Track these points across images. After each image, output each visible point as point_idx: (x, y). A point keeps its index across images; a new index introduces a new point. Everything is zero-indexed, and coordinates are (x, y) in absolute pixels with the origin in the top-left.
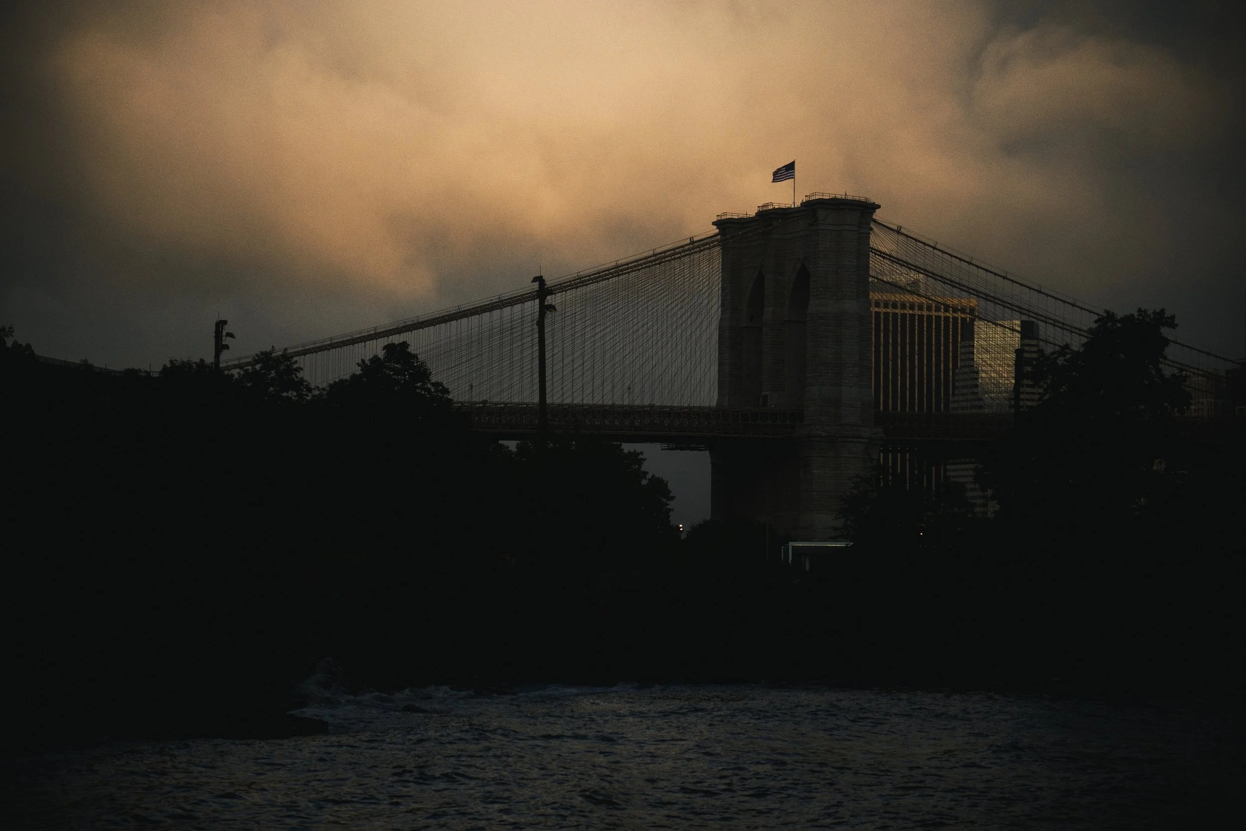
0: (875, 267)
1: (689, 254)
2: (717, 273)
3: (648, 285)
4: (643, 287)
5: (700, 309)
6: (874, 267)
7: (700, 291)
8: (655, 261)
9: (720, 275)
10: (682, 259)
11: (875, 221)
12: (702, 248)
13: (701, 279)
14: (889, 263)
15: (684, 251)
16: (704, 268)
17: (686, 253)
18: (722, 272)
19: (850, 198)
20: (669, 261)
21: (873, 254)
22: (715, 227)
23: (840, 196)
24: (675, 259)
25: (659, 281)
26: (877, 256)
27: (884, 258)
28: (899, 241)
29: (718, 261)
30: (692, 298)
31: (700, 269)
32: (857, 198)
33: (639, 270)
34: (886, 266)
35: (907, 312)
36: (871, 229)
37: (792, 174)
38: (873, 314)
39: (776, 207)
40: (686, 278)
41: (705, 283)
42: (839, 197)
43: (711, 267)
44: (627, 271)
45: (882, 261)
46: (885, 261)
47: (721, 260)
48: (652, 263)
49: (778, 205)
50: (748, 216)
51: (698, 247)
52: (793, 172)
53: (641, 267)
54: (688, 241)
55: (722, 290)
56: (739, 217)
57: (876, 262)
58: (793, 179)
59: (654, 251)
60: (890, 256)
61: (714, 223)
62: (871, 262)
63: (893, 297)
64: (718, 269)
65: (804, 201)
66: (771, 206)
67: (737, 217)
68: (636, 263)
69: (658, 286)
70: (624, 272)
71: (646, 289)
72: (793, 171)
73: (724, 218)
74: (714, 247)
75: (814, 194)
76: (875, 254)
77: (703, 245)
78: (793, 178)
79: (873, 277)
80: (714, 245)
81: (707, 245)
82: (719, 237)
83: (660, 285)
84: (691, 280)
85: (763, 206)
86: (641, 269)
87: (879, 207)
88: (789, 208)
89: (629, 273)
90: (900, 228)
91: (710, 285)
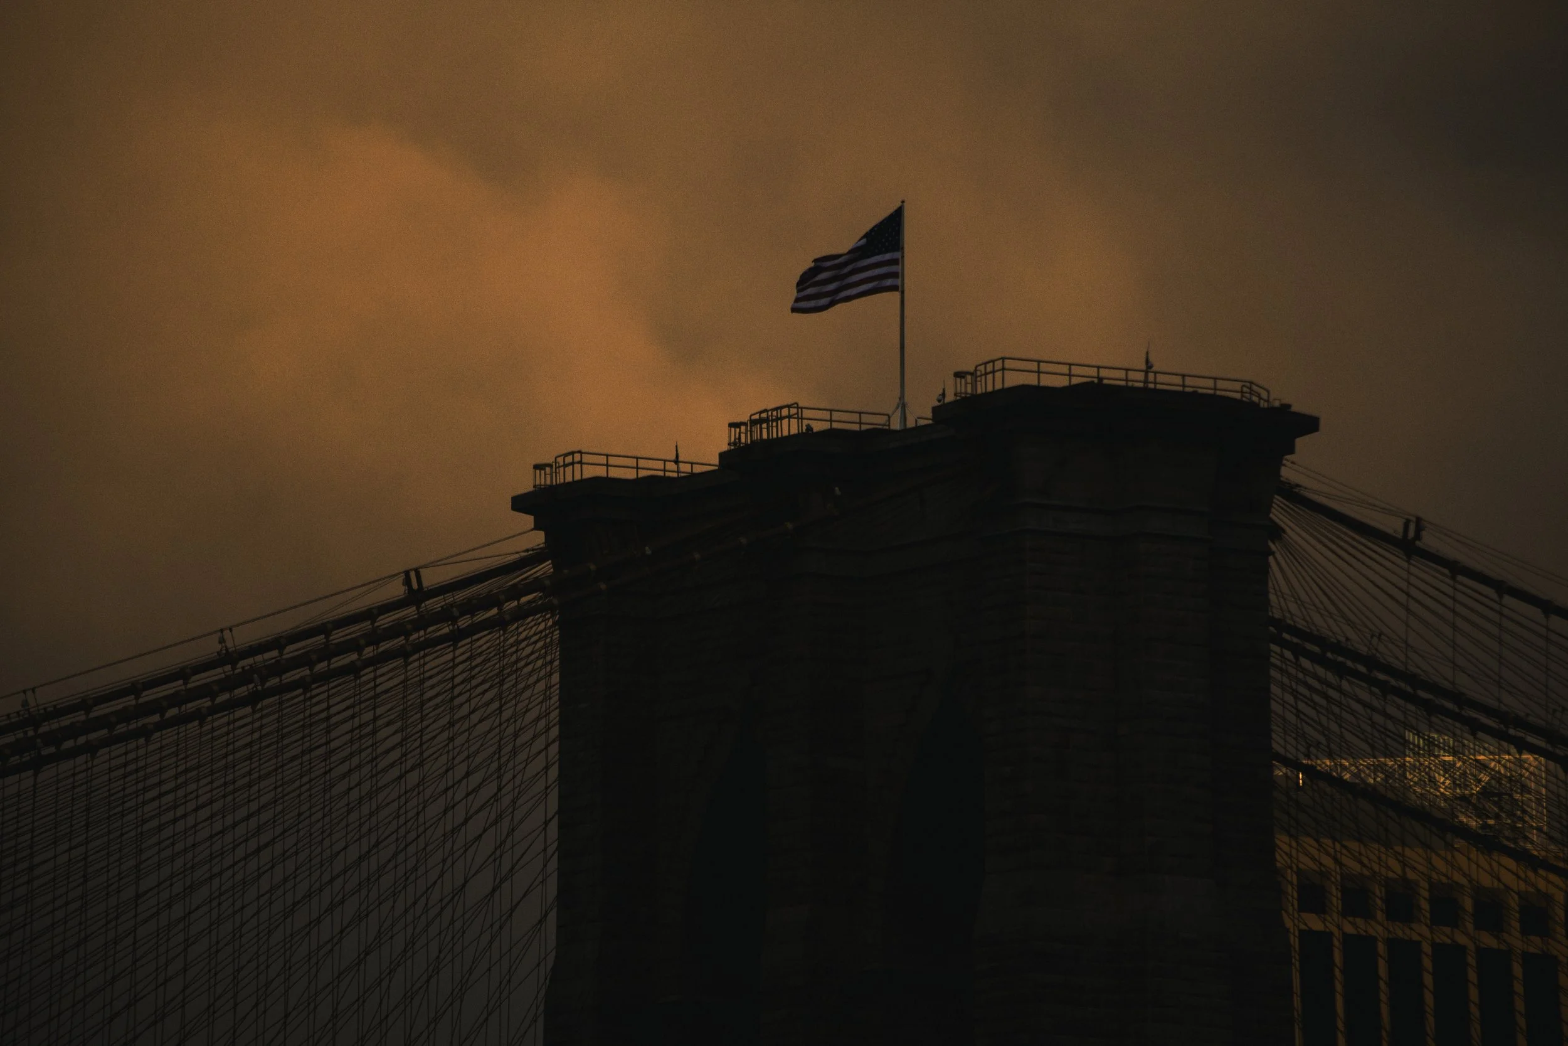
0: (1298, 713)
1: (403, 654)
2: (540, 743)
3: (191, 806)
4: (165, 818)
5: (452, 922)
6: (1292, 718)
7: (454, 830)
8: (227, 684)
9: (554, 749)
10: (367, 674)
11: (1293, 494)
12: (464, 622)
13: (461, 770)
14: (1365, 696)
15: (374, 638)
16: (475, 718)
17: (384, 646)
18: (561, 737)
19: (1168, 382)
20: (303, 685)
21: (1288, 654)
22: (528, 520)
23: (1122, 374)
24: (325, 678)
25: (249, 786)
26: (1305, 663)
27: (1341, 671)
28: (1414, 592)
29: (541, 686)
30: (415, 869)
31: (451, 724)
32: (1204, 386)
33: (145, 733)
34: (1353, 712)
35: (1462, 939)
36: (1276, 533)
37: (893, 269)
38: (1294, 941)
39: (817, 427)
40: (385, 770)
41: (477, 789)
42: (1115, 378)
43: (506, 714)
44: (82, 740)
45: (1330, 685)
46: (1345, 685)
47: (556, 678)
48: (213, 697)
49: (826, 415)
50: (685, 468)
51: (445, 615)
52: (895, 262)
53: (156, 718)
54: (397, 590)
55: (561, 826)
56: (643, 473)
57: (1302, 690)
58: (897, 294)
59: (222, 641)
60: (1372, 662)
61: (520, 503)
62: (1275, 689)
63: (1393, 863)
64: (542, 724)
65: (950, 398)
66: (794, 422)
67: (630, 475)
68: (130, 701)
69: (242, 813)
70: (68, 744)
71: (180, 826)
72: (897, 255)
73: (568, 475)
74: (520, 615)
75: (999, 365)
76: (1298, 651)
77: (469, 607)
78: (894, 288)
79: (1285, 761)
80: (519, 607)
81: (488, 608)
82: (547, 567)
83: (254, 806)
84: (413, 778)
85: (753, 422)
86: (159, 727)
87: (1310, 424)
88: (880, 434)
89: (91, 749)
90: (1419, 529)
91: (506, 801)
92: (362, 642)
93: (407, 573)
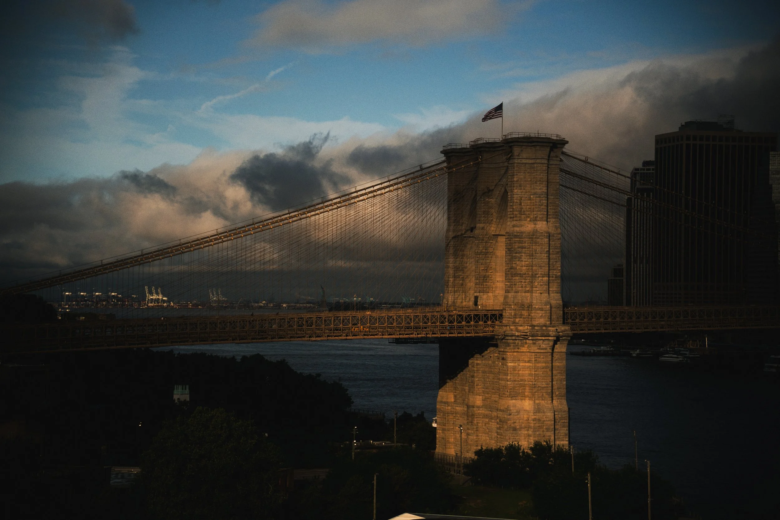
11: (565, 154)
22: (443, 155)
36: (562, 159)
42: (532, 135)
49: (488, 139)
54: (418, 168)
58: (502, 118)
61: (442, 152)
66: (481, 141)
72: (501, 111)
75: (511, 133)
77: (431, 171)
82: (446, 163)
87: (567, 142)
92: (402, 182)
93: (420, 165)
